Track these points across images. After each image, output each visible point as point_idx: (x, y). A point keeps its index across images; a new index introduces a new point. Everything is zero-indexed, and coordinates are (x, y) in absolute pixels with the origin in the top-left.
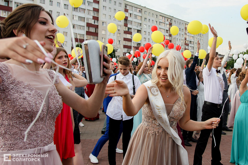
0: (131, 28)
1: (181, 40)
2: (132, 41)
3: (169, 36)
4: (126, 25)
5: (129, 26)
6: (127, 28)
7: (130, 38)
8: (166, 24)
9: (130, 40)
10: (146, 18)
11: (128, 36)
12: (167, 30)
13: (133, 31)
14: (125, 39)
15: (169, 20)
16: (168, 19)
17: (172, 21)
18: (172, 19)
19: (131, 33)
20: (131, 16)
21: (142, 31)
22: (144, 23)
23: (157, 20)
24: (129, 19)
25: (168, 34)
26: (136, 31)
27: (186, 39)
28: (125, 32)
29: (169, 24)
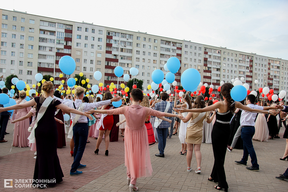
0: (211, 68)
1: (263, 75)
2: (212, 79)
3: (250, 72)
4: (205, 65)
5: (208, 66)
6: (207, 67)
7: (210, 76)
8: (246, 62)
9: (210, 78)
10: (225, 58)
11: (208, 74)
12: (247, 67)
13: (212, 69)
14: (205, 77)
15: (250, 57)
16: (248, 56)
17: (253, 58)
18: (253, 57)
19: (210, 72)
20: (210, 57)
21: (222, 70)
22: (222, 62)
23: (236, 58)
24: (209, 60)
25: (249, 70)
26: (216, 69)
27: (269, 74)
28: (205, 71)
29: (250, 61)
